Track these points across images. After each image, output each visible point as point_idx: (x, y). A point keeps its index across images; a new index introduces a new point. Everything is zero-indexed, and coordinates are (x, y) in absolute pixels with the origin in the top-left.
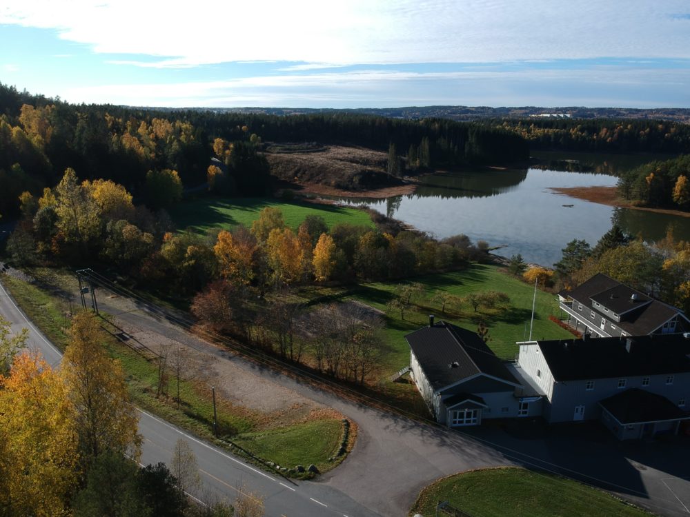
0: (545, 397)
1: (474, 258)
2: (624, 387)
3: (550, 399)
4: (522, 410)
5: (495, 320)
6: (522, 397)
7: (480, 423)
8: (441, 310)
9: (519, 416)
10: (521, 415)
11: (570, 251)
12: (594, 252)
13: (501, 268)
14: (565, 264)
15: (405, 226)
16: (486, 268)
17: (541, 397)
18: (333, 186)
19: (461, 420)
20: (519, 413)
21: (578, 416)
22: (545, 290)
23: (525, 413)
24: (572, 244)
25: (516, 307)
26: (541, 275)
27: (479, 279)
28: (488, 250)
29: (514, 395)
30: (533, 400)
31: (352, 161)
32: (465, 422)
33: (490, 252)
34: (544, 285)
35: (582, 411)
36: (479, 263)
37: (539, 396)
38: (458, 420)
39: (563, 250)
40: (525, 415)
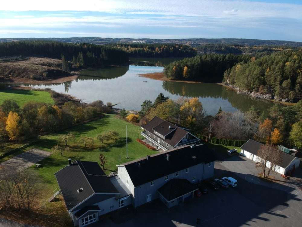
0: (131, 195)
1: (104, 112)
2: (168, 180)
3: (134, 196)
4: (120, 205)
5: (111, 147)
6: (120, 199)
7: (98, 220)
8: (84, 146)
9: (120, 208)
10: (121, 207)
11: (144, 105)
12: (154, 105)
13: (117, 115)
14: (143, 112)
15: (71, 97)
16: (110, 116)
17: (129, 196)
18: (32, 79)
19: (86, 222)
20: (120, 206)
21: (149, 200)
22: (136, 125)
23: (123, 205)
24: (145, 102)
25: (122, 137)
26: (134, 117)
27: (105, 124)
28: (112, 106)
29: (115, 198)
30: (125, 198)
31: (42, 65)
32: (89, 222)
33: (113, 107)
34: (135, 122)
35: (150, 197)
36: (107, 114)
37: (128, 195)
38: (85, 222)
39: (141, 105)
40: (123, 206)
